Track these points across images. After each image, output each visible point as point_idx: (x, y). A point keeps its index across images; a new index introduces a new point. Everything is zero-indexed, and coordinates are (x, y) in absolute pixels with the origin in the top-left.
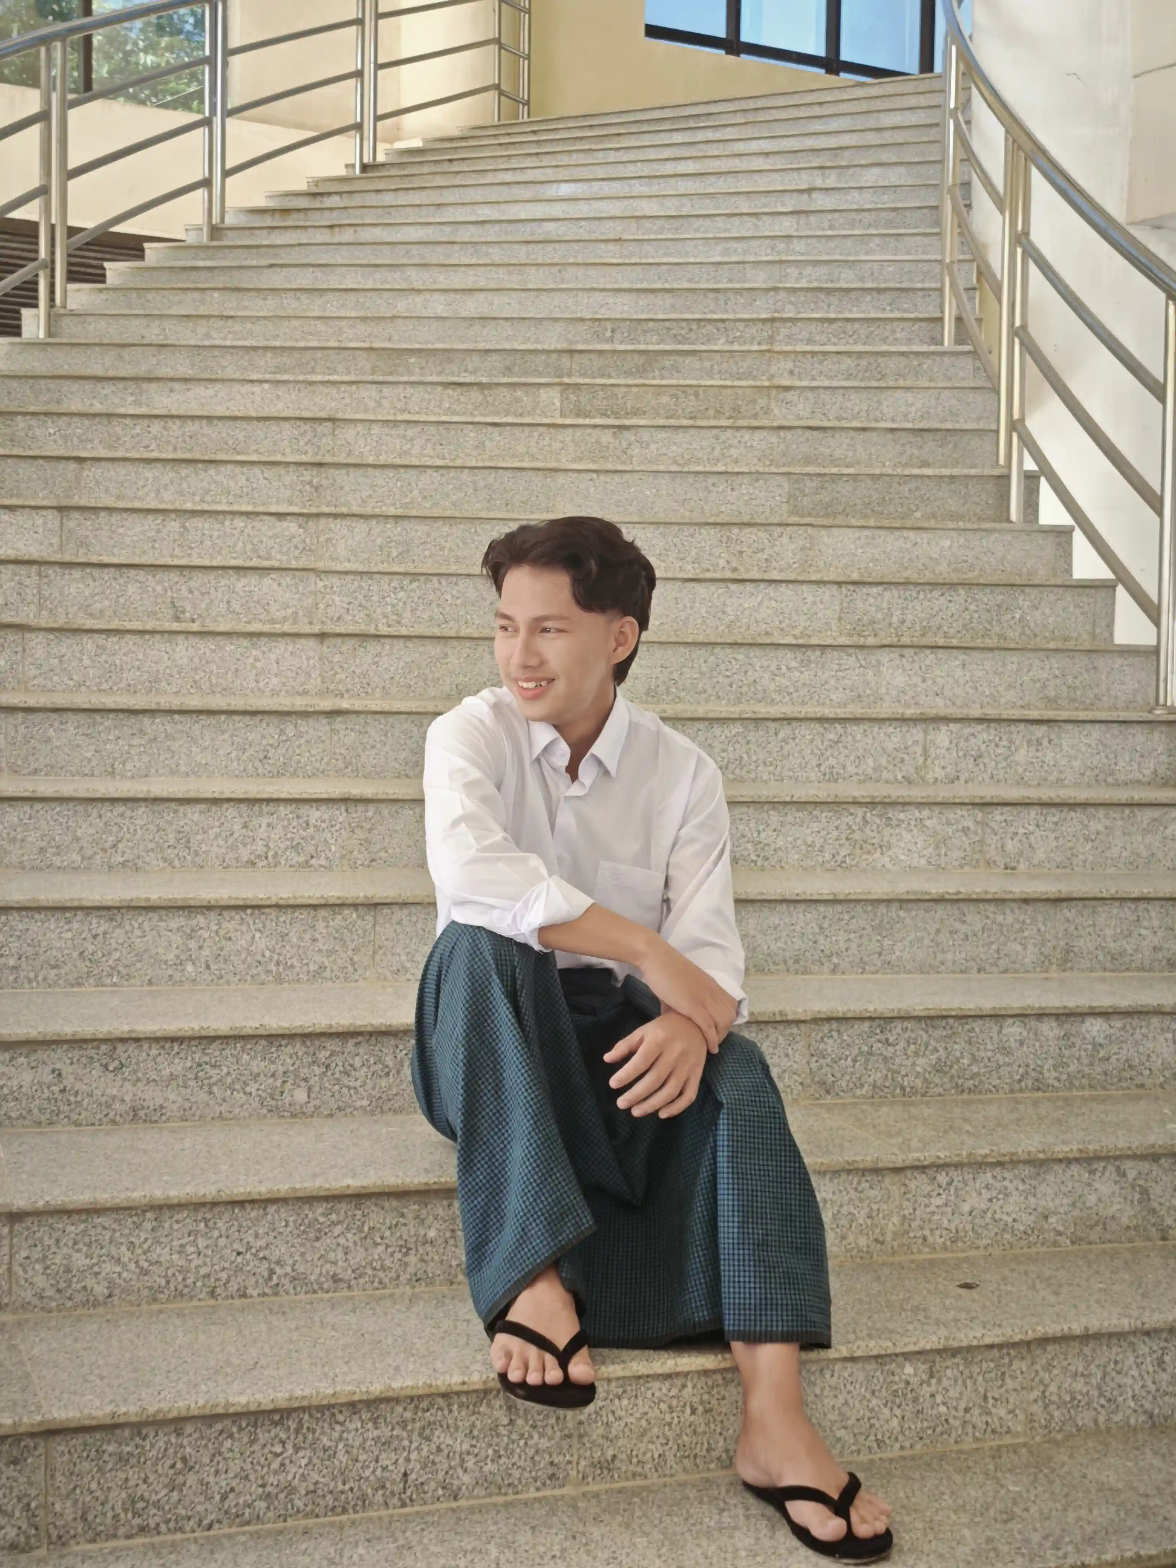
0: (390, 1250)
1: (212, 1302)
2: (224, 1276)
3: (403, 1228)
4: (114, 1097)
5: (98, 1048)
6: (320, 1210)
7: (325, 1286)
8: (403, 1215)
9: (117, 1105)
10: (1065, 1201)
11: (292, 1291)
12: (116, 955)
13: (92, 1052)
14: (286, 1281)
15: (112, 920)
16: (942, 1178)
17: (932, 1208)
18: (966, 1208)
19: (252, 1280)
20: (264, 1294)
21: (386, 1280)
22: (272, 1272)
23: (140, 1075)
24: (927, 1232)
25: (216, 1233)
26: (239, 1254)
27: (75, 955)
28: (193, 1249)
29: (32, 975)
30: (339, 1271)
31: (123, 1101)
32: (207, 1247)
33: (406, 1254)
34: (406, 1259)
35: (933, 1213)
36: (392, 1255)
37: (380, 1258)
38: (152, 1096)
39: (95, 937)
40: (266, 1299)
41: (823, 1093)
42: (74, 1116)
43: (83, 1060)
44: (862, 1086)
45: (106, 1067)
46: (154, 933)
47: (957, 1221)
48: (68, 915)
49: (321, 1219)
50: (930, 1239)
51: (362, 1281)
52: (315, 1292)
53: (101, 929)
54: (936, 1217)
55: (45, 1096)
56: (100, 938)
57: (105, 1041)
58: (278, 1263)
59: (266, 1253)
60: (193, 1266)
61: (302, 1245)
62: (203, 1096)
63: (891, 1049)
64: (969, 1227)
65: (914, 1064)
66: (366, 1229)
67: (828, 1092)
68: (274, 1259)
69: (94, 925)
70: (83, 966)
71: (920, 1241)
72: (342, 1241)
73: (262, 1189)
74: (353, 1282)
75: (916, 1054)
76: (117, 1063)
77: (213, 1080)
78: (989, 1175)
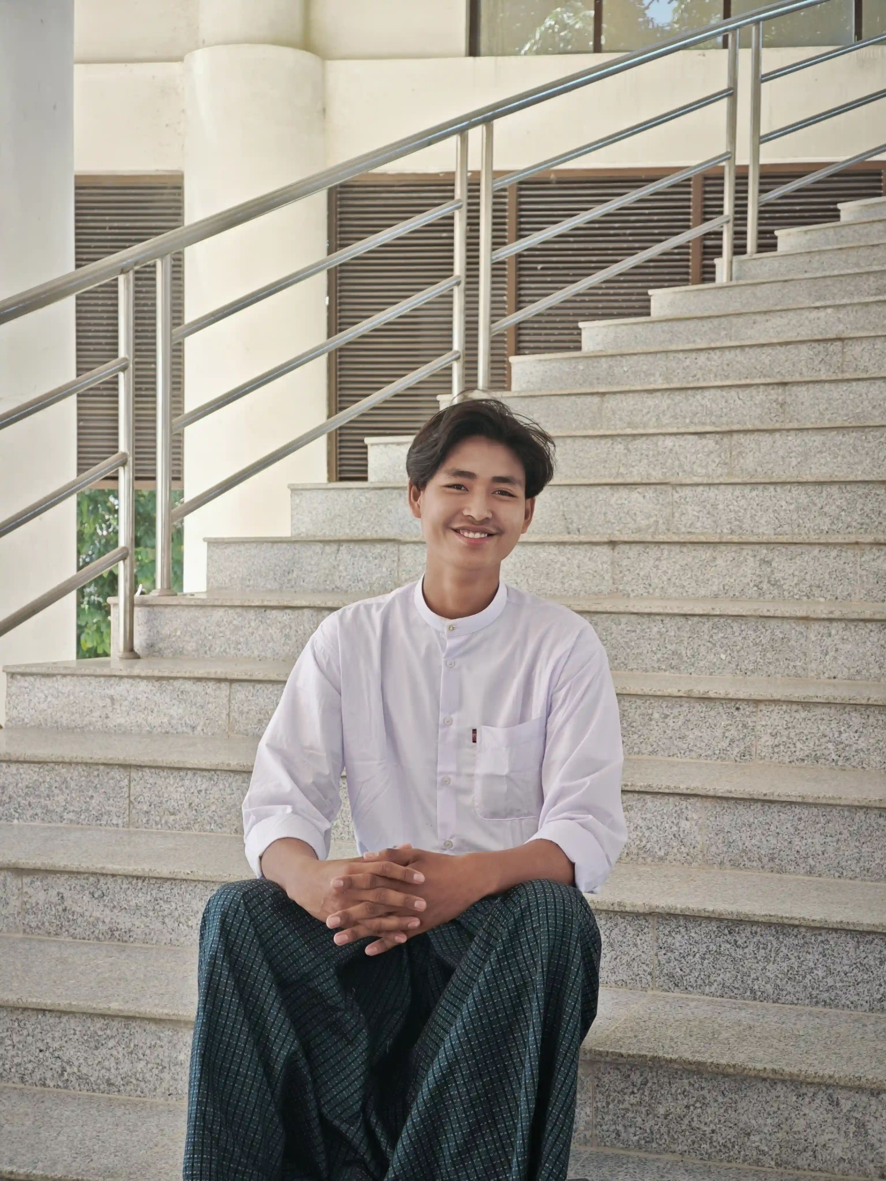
0: (150, 1066)
1: (22, 1086)
2: (30, 1066)
3: (160, 1049)
4: (98, 919)
5: (88, 879)
6: (99, 1025)
7: (102, 1087)
8: (159, 1038)
9: (100, 925)
10: (769, 1121)
11: (78, 1088)
13: (83, 882)
14: (73, 1079)
15: (211, 779)
16: (636, 1077)
17: (626, 1105)
18: (661, 1110)
19: (49, 1074)
20: (58, 1086)
21: (146, 1090)
22: (64, 1070)
23: (115, 903)
24: (620, 1128)
25: (25, 1032)
26: (41, 1051)
28: (10, 1042)
30: (112, 1077)
31: (104, 922)
32: (19, 1042)
33: (162, 1071)
34: (162, 1075)
35: (627, 1110)
36: (151, 1070)
37: (142, 1072)
38: (124, 921)
39: (199, 792)
40: (59, 1090)
41: (671, 985)
42: (72, 931)
43: (78, 887)
44: (711, 984)
45: (92, 894)
46: (239, 791)
47: (651, 1123)
48: (181, 773)
49: (100, 1033)
50: (623, 1135)
51: (128, 1088)
52: (94, 1091)
53: (204, 787)
54: (630, 1115)
55: (53, 913)
56: (203, 793)
57: (94, 874)
58: (68, 1062)
59: (61, 1053)
60: (9, 1055)
61: (86, 1051)
62: (158, 925)
63: (740, 951)
64: (664, 1130)
65: (764, 968)
66: (132, 1045)
67: (677, 985)
68: (65, 1059)
69: (199, 783)
71: (614, 1135)
72: (115, 1053)
73: (63, 1003)
74: (122, 1088)
75: (767, 959)
76: (100, 893)
77: (166, 913)
78: (686, 1081)
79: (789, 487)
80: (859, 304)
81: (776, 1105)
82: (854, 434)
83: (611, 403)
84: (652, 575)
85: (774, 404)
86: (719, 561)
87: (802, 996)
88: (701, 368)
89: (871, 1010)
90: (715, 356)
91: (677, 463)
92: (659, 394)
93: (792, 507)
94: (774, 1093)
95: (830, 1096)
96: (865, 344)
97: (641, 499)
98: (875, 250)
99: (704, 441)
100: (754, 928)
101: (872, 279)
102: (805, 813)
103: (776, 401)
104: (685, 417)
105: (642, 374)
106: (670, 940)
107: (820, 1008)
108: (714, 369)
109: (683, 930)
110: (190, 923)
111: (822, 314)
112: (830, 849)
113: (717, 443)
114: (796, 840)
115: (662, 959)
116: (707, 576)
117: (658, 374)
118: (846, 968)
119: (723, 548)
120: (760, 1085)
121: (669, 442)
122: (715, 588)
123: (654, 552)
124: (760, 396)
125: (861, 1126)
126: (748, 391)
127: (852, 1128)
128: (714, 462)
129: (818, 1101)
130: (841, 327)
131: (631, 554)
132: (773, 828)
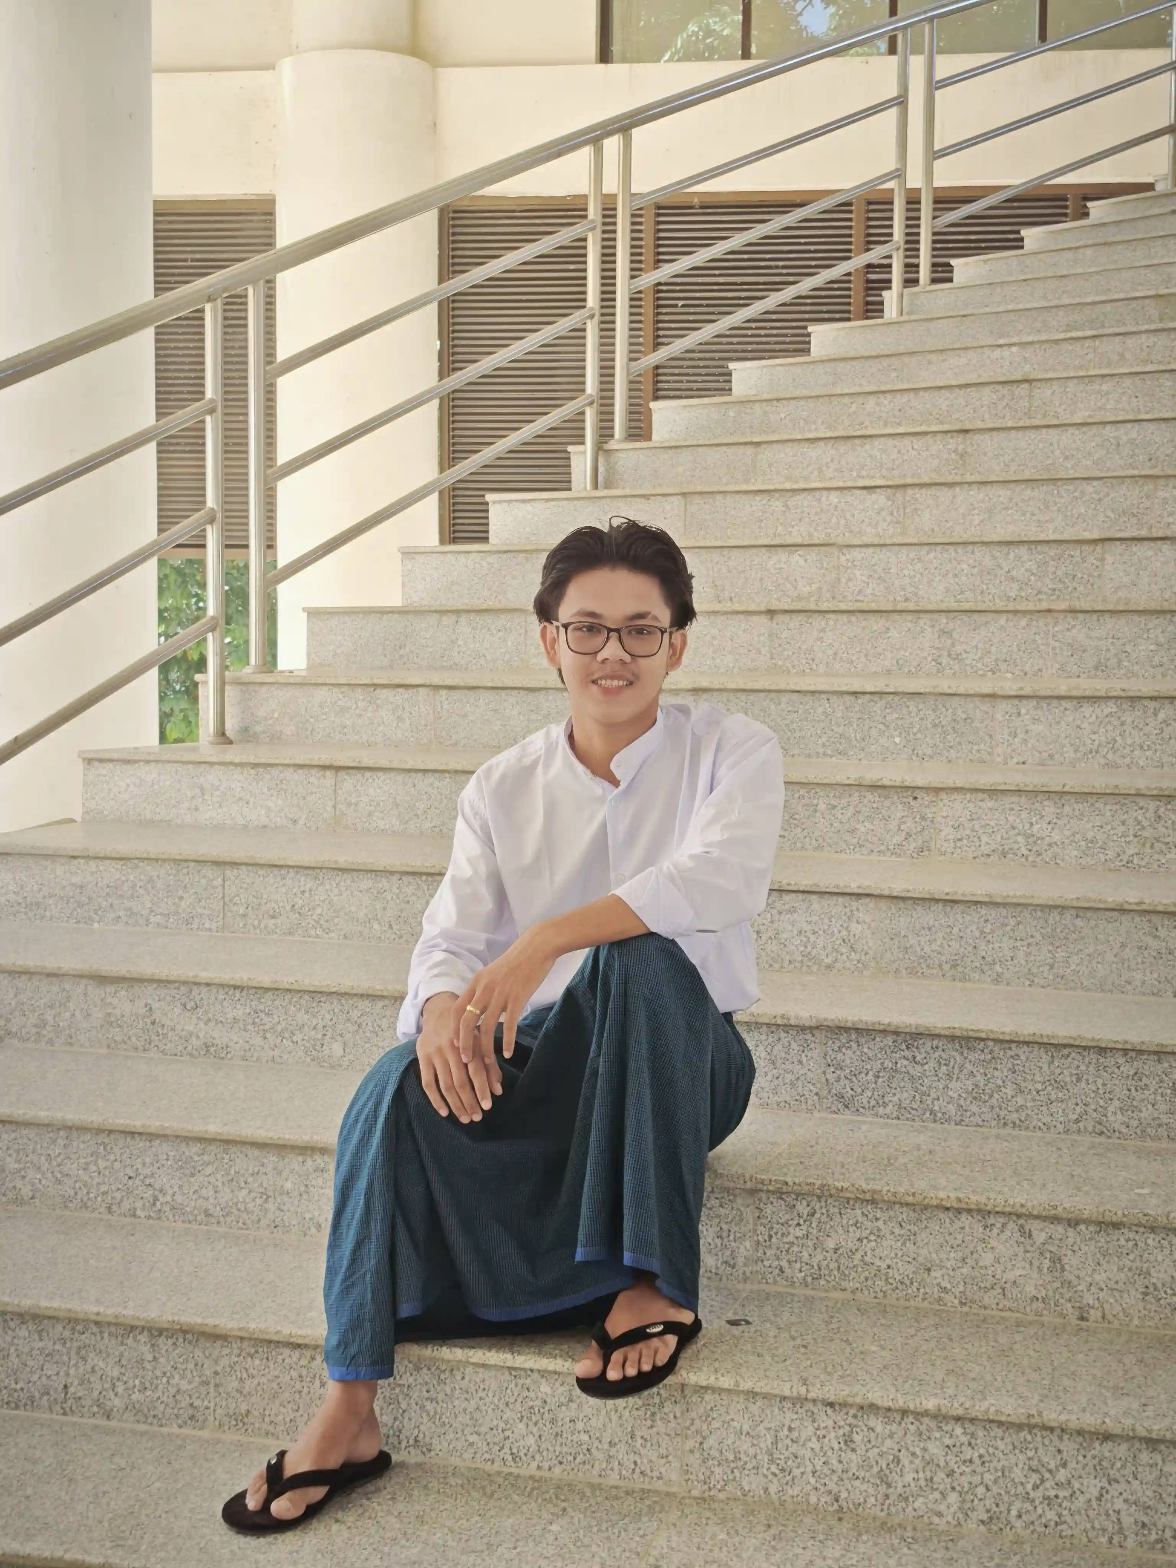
0: (253, 1195)
1: (109, 1217)
2: (118, 1195)
3: (264, 1177)
4: (191, 1034)
5: (179, 989)
6: (195, 1149)
7: (199, 1218)
8: (263, 1165)
9: (194, 1041)
10: (952, 1255)
11: (172, 1219)
12: (319, 910)
13: (173, 992)
14: (167, 1208)
15: (316, 878)
16: (802, 1208)
17: (791, 1238)
18: (831, 1244)
19: (139, 1204)
20: (149, 1217)
21: (248, 1222)
22: (156, 1199)
23: (211, 1015)
24: (784, 1263)
25: (112, 1157)
26: (130, 1178)
27: (288, 908)
28: (94, 1168)
29: (256, 922)
30: (210, 1207)
31: (198, 1037)
32: (105, 1168)
33: (266, 1201)
34: (266, 1205)
35: (792, 1244)
36: (254, 1200)
37: (244, 1202)
38: (220, 1035)
39: (303, 892)
40: (151, 1221)
41: (840, 1106)
42: (162, 1047)
43: (169, 999)
44: (885, 1105)
45: (185, 1006)
46: (348, 892)
47: (820, 1257)
48: (282, 872)
49: (196, 1158)
50: (788, 1272)
51: (229, 1219)
52: (190, 1222)
53: (308, 886)
54: (795, 1249)
55: (140, 1026)
56: (307, 894)
57: (185, 983)
58: (161, 1191)
59: (152, 1180)
60: (94, 1182)
61: (180, 1179)
62: (258, 1041)
63: (918, 1068)
64: (833, 1265)
65: (947, 1087)
66: (232, 1172)
67: (847, 1107)
68: (157, 1186)
69: (302, 883)
70: (294, 917)
71: (777, 1271)
72: (212, 1180)
73: (154, 1125)
74: (222, 1219)
75: (949, 1077)
76: (192, 1004)
77: (267, 1027)
78: (859, 1212)
79: (971, 547)
80: (1047, 341)
81: (960, 1237)
82: (1045, 488)
83: (767, 454)
84: (815, 648)
85: (953, 455)
86: (894, 633)
87: (988, 1116)
88: (869, 414)
89: (1067, 1131)
90: (885, 400)
91: (843, 522)
92: (822, 443)
93: (975, 571)
94: (958, 1224)
95: (1022, 1226)
96: (1055, 386)
97: (801, 562)
98: (1065, 280)
99: (874, 497)
100: (935, 1043)
101: (1061, 313)
102: (992, 914)
103: (955, 451)
104: (851, 470)
105: (802, 422)
106: (840, 1056)
107: (1008, 1130)
108: (884, 415)
109: (854, 1045)
110: (295, 1039)
111: (1006, 353)
112: (1021, 955)
113: (888, 499)
114: (982, 945)
115: (831, 1077)
116: (879, 650)
117: (819, 421)
118: (1039, 1086)
119: (896, 616)
120: (942, 1216)
121: (834, 497)
122: (887, 663)
123: (818, 622)
124: (937, 445)
125: (1056, 1260)
126: (924, 440)
127: (1047, 1263)
128: (885, 520)
129: (1008, 1233)
130: (1028, 368)
131: (792, 625)
132: (955, 930)
